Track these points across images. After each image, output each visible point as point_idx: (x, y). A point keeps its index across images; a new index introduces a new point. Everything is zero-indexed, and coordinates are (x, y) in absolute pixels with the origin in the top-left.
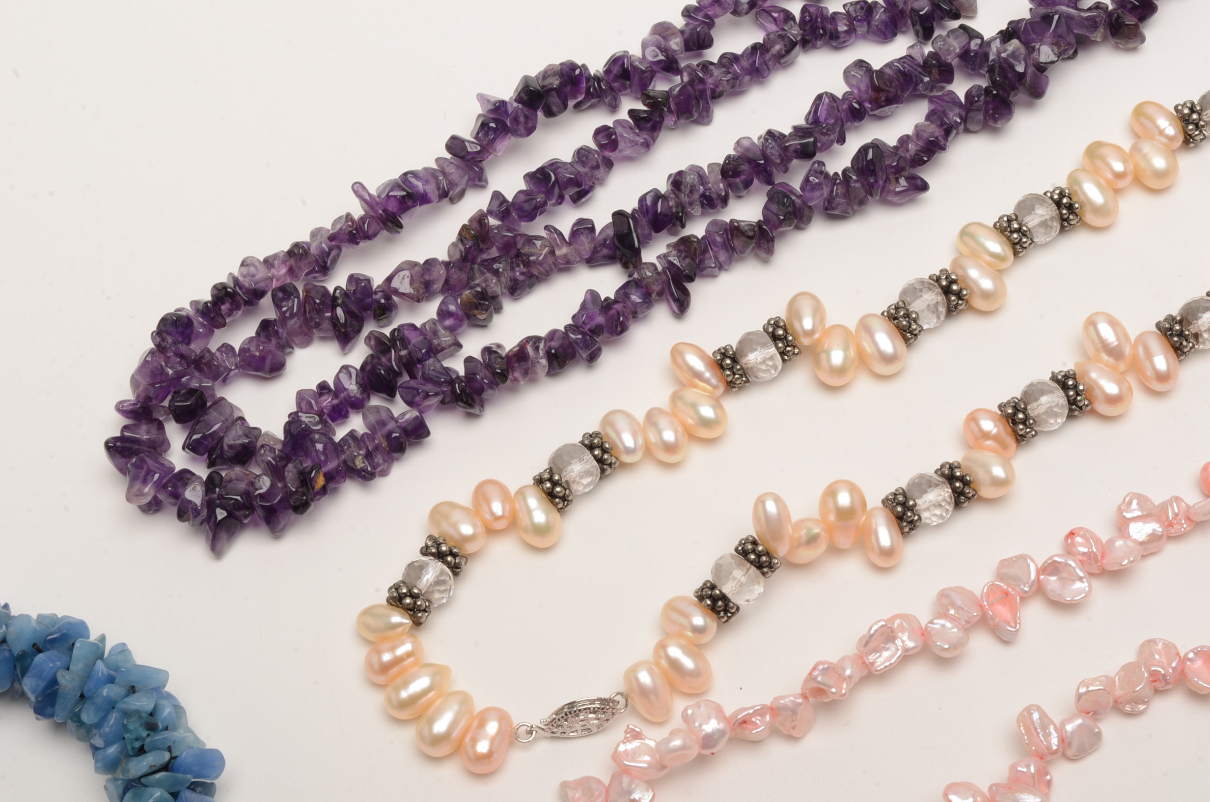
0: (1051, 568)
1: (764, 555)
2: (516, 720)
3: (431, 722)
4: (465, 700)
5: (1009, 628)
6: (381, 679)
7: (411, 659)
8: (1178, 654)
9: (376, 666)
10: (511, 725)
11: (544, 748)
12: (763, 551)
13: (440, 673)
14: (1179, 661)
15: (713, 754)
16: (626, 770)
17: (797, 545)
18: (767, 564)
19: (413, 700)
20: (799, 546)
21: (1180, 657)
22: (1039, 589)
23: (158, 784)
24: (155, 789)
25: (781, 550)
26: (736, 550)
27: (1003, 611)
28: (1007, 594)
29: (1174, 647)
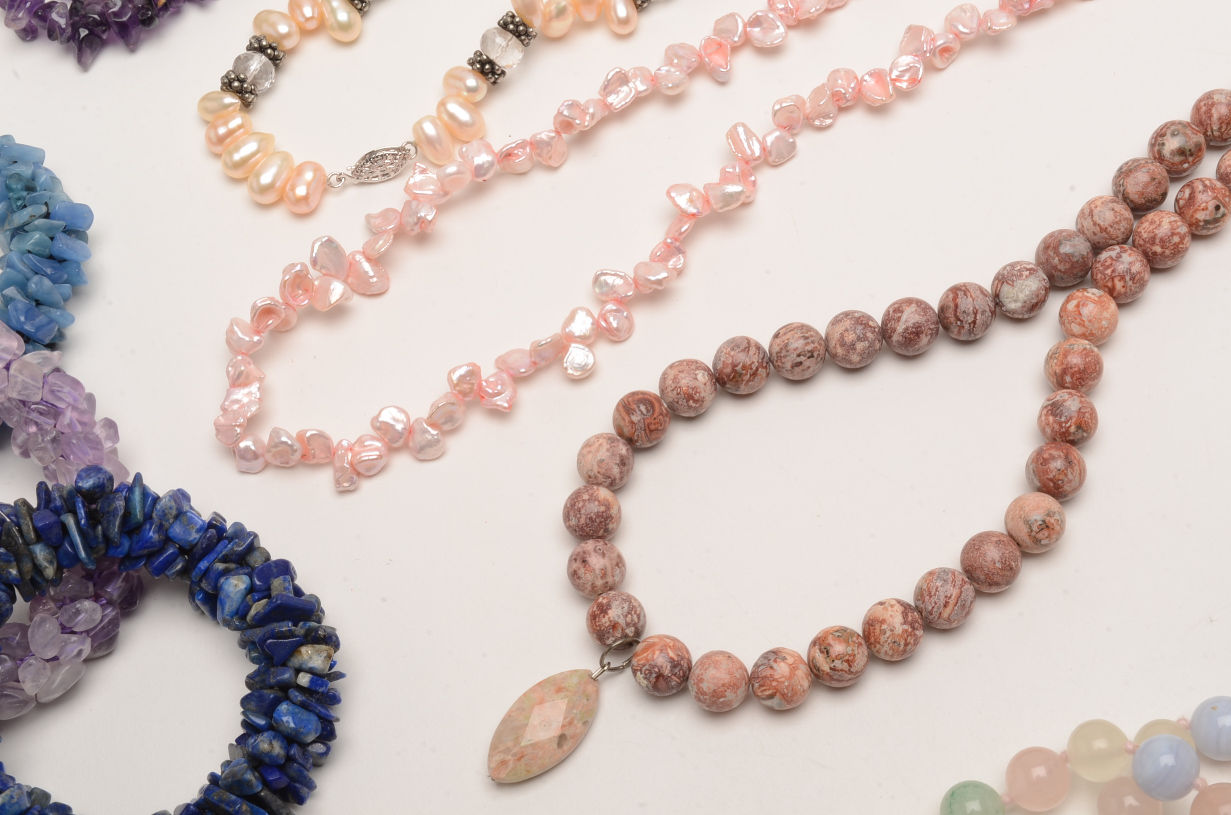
0: (756, 21)
1: (521, 25)
2: (328, 171)
3: (258, 176)
4: (286, 158)
5: (722, 70)
6: (218, 149)
7: (242, 130)
8: (856, 77)
9: (214, 139)
10: (325, 176)
11: (354, 193)
12: (519, 22)
13: (265, 140)
14: (857, 82)
15: (485, 181)
16: (416, 197)
17: (548, 19)
18: (524, 32)
19: (244, 161)
20: (551, 20)
21: (858, 80)
22: (747, 41)
23: (37, 229)
24: (35, 232)
25: (537, 23)
26: (499, 23)
27: (718, 59)
28: (720, 45)
29: (853, 72)
